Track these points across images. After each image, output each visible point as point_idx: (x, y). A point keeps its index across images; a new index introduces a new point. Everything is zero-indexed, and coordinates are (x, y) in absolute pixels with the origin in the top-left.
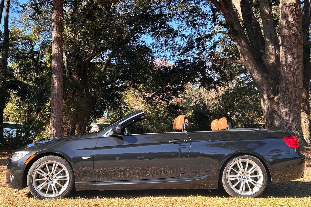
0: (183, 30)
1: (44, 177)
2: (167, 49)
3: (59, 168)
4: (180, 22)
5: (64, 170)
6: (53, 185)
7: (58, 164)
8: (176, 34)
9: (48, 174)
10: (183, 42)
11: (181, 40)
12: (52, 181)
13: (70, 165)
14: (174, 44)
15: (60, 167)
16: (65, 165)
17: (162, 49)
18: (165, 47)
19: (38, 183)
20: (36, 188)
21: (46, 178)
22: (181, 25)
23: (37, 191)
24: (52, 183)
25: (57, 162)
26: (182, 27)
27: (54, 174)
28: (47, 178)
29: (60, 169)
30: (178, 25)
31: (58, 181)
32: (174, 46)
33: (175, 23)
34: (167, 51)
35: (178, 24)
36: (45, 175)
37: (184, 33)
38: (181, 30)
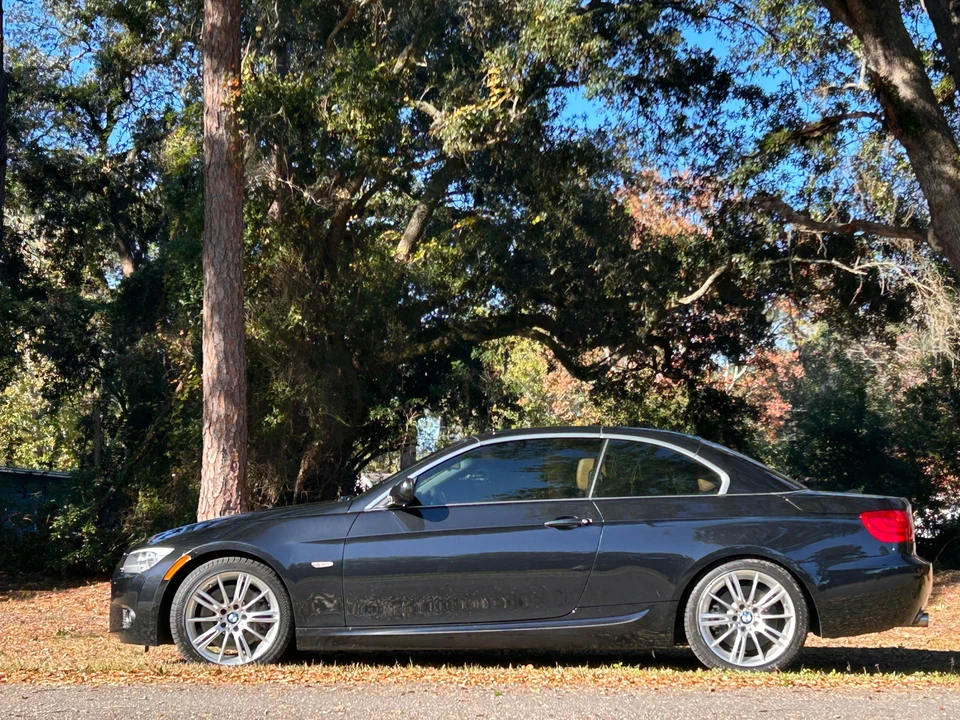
0: (757, 66)
1: (214, 614)
2: (684, 153)
3: (251, 592)
4: (740, 33)
5: (264, 598)
6: (237, 635)
7: (251, 579)
8: (721, 87)
9: (224, 606)
10: (751, 121)
11: (745, 115)
12: (235, 625)
13: (283, 583)
14: (712, 131)
15: (254, 589)
16: (269, 583)
17: (659, 150)
18: (677, 141)
19: (199, 628)
20: (194, 642)
21: (218, 615)
22: (746, 48)
23: (198, 648)
24: (236, 629)
25: (248, 576)
26: (749, 53)
27: (240, 605)
28: (222, 616)
29: (255, 594)
30: (733, 45)
31: (251, 624)
32: (710, 139)
33: (719, 36)
34: (682, 159)
35: (733, 40)
36: (216, 607)
37: (756, 80)
38: (743, 66)
